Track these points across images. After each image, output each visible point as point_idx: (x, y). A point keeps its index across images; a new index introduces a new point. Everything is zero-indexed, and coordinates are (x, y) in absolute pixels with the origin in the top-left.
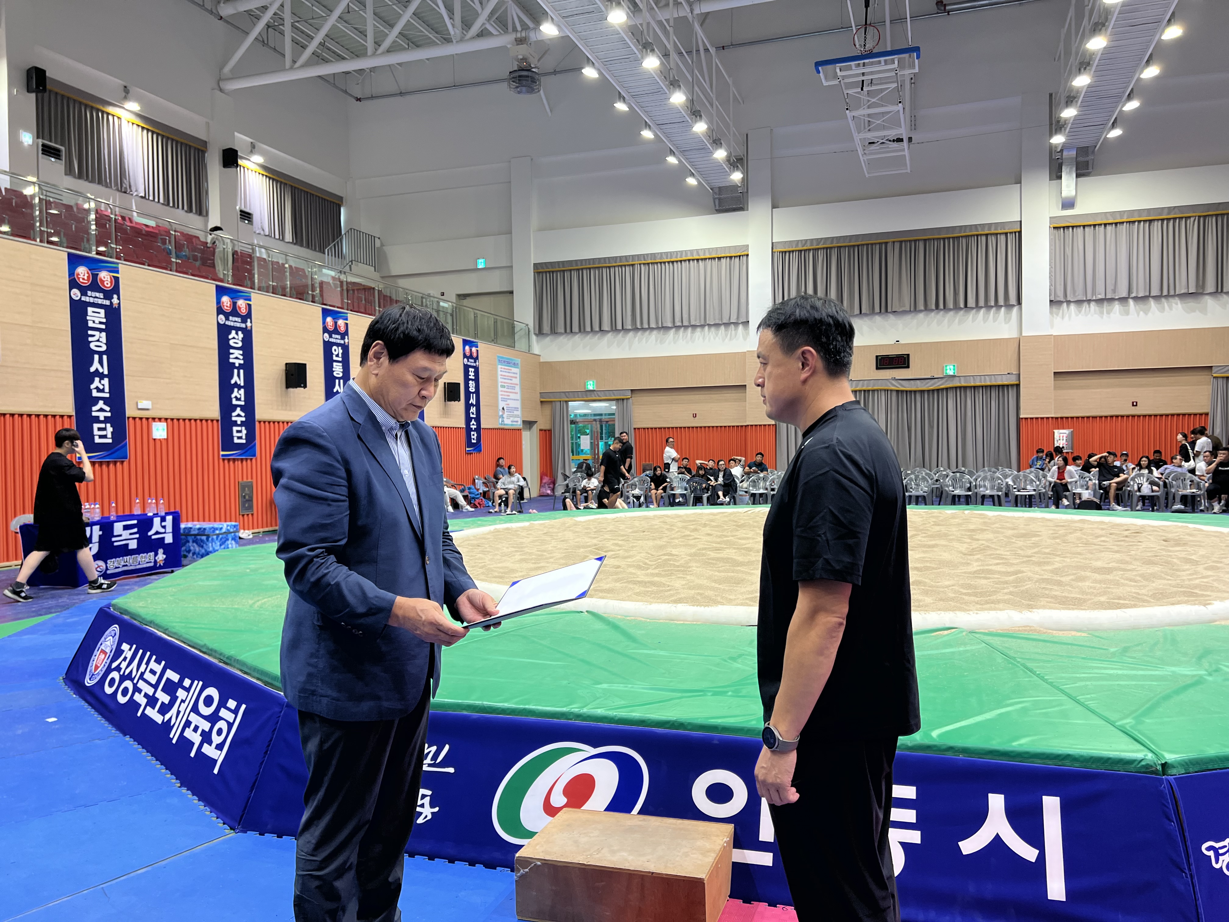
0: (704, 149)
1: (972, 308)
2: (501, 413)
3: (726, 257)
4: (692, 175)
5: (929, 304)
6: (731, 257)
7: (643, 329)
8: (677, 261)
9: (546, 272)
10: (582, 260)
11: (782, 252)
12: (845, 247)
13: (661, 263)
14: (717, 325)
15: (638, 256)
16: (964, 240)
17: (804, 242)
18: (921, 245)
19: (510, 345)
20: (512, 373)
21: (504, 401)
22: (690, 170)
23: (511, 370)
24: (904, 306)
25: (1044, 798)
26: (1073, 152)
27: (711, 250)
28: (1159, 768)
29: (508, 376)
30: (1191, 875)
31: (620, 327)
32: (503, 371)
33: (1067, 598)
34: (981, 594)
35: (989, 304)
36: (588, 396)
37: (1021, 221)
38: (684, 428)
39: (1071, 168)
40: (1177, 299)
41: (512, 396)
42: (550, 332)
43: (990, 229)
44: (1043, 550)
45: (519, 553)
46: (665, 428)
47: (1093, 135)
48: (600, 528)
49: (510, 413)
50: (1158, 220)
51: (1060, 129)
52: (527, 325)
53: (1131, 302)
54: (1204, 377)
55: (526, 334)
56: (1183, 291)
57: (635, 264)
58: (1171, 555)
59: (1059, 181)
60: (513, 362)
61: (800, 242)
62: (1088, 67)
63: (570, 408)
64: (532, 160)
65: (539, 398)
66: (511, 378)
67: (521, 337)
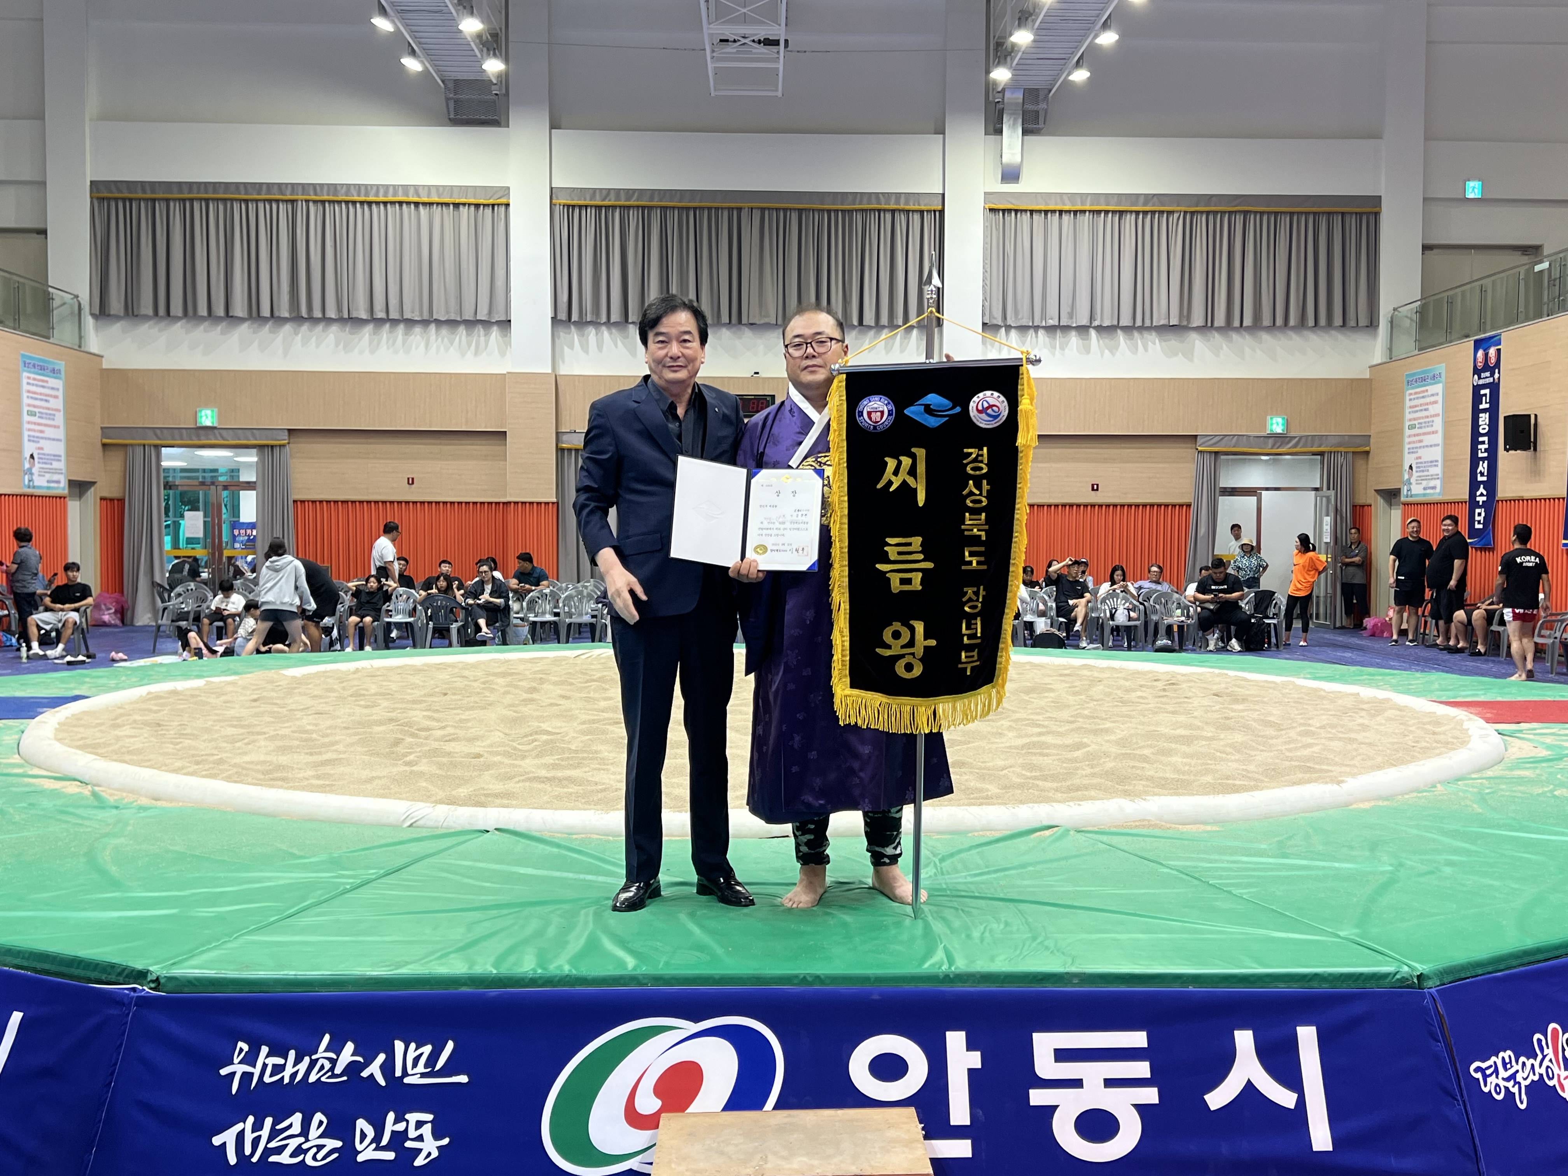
0: (440, 11)
1: (870, 327)
2: (27, 466)
3: (469, 205)
4: (413, 53)
6: (477, 206)
7: (311, 319)
8: (378, 203)
9: (116, 199)
10: (190, 185)
11: (568, 206)
12: (674, 208)
13: (347, 202)
14: (452, 324)
16: (860, 217)
17: (604, 193)
18: (795, 216)
19: (45, 335)
20: (48, 388)
21: (33, 441)
22: (409, 44)
23: (47, 382)
24: (767, 316)
25: (1298, 1028)
26: (1019, 96)
27: (441, 189)
28: (1415, 980)
29: (41, 394)
30: (1464, 1102)
31: (266, 312)
32: (33, 385)
33: (1166, 779)
34: (1054, 778)
35: (895, 323)
36: (202, 438)
37: (943, 195)
38: (392, 502)
39: (1015, 120)
40: (1154, 334)
41: (49, 432)
42: (122, 314)
43: (898, 202)
44: (1079, 711)
45: (262, 737)
46: (353, 502)
47: (1048, 73)
48: (355, 688)
49: (44, 466)
50: (1131, 212)
51: (1006, 59)
52: (77, 297)
53: (1093, 333)
54: (1185, 451)
55: (72, 313)
56: (1162, 322)
57: (297, 201)
58: (1243, 717)
59: (999, 137)
60: (51, 367)
61: (598, 191)
63: (163, 458)
65: (100, 438)
66: (47, 398)
67: (63, 320)
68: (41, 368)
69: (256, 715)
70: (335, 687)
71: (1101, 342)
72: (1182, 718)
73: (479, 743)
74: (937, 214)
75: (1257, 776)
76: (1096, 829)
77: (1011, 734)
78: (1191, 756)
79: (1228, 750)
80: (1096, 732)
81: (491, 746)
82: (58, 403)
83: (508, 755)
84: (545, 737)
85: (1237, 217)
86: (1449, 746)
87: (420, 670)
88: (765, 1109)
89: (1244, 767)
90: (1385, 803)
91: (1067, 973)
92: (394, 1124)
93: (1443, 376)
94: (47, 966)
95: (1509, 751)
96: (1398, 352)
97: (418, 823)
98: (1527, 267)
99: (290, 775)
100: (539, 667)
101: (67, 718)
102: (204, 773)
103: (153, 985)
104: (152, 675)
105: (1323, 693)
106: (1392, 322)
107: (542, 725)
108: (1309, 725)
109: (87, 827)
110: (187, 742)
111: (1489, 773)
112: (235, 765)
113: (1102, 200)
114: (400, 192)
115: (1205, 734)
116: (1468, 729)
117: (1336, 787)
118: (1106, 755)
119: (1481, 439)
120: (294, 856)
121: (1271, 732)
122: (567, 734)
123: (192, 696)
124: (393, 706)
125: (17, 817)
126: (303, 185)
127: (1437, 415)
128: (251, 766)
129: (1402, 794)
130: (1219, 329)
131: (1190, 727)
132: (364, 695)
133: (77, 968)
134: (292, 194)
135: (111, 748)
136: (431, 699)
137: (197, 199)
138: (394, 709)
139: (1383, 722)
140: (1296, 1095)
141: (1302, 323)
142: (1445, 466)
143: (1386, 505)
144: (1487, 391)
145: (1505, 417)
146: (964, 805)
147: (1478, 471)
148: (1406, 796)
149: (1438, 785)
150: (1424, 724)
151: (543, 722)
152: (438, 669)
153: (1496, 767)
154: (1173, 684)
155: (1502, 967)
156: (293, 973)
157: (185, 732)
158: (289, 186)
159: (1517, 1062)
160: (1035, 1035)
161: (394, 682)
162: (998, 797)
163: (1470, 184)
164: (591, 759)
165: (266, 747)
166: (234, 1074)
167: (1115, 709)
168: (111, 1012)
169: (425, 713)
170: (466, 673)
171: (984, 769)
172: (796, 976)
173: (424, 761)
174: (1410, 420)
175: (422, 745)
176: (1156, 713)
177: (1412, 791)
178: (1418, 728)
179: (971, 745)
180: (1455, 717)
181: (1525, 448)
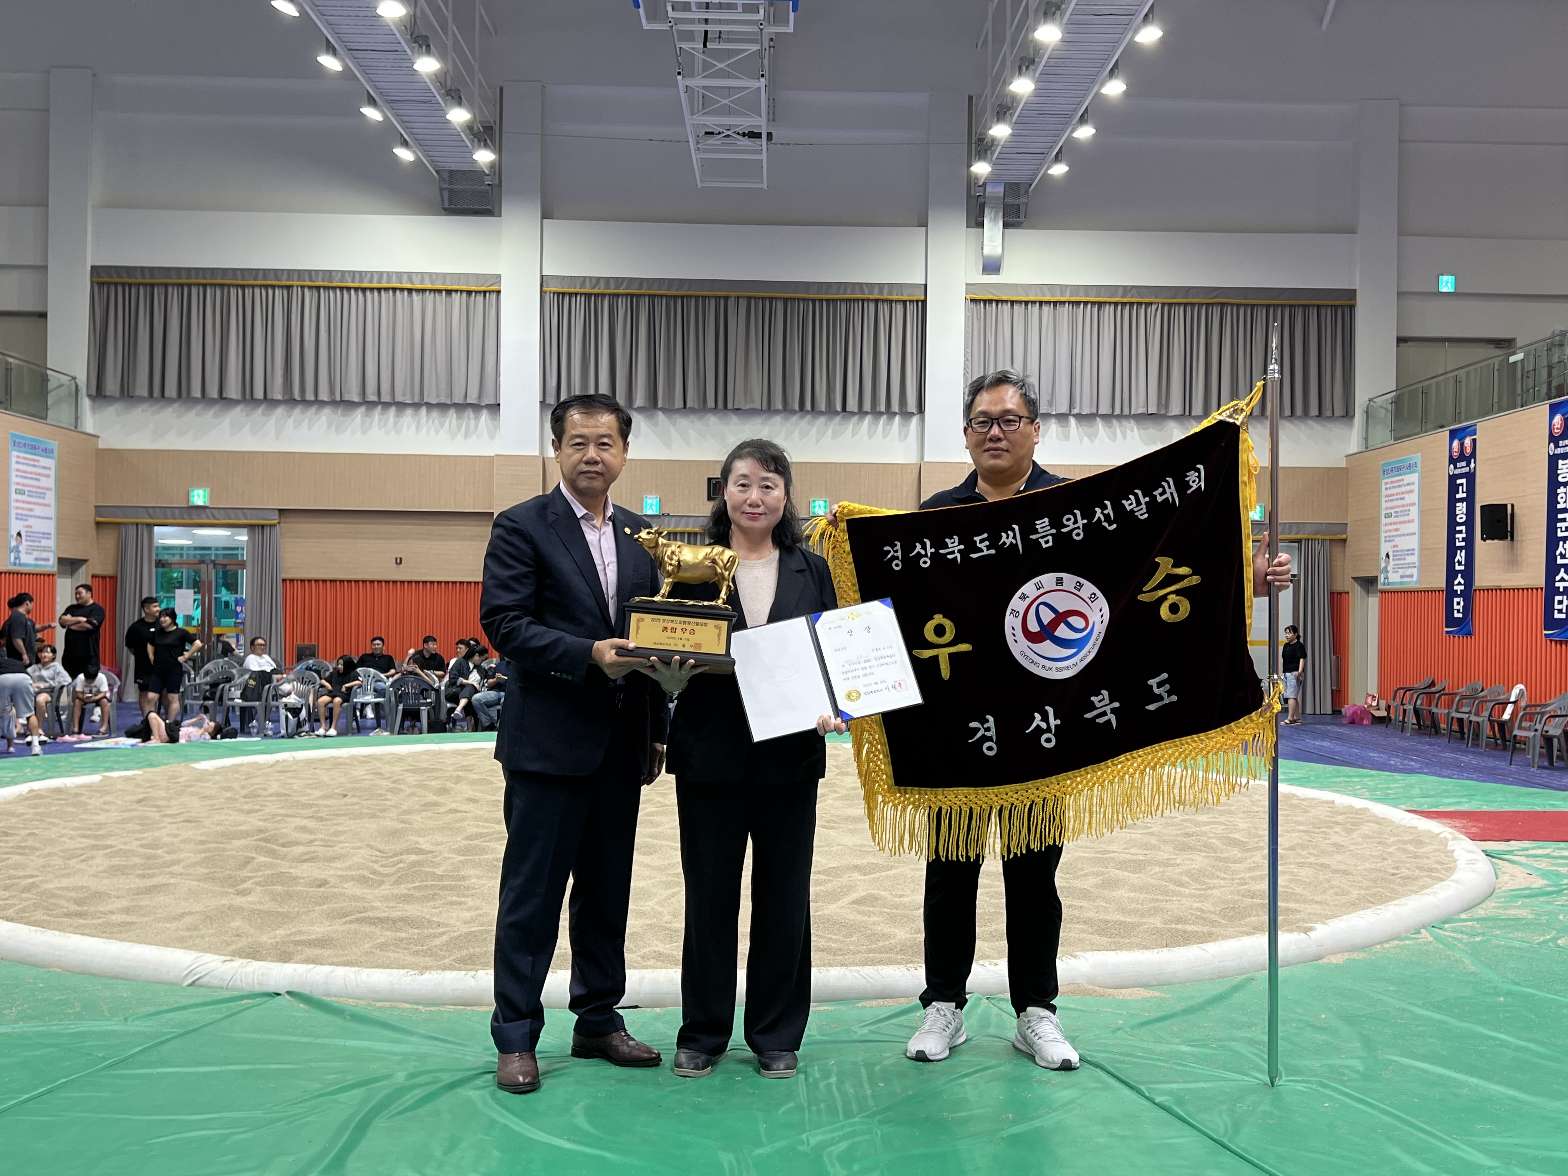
0: (429, 102)
1: (853, 414)
2: (13, 543)
3: (461, 291)
4: (405, 144)
5: (790, 400)
6: (469, 293)
7: (304, 402)
8: (372, 289)
9: (116, 284)
10: (189, 270)
11: (559, 294)
12: (661, 296)
13: (342, 289)
14: (443, 407)
15: (300, 273)
16: (843, 306)
17: (594, 281)
18: (780, 305)
19: (38, 415)
20: (40, 467)
21: (21, 519)
22: (402, 135)
23: (38, 461)
24: (752, 401)
26: (1000, 190)
27: (434, 277)
29: (31, 473)
31: (259, 394)
32: (23, 464)
33: (1106, 922)
35: (878, 410)
36: (194, 517)
37: (926, 285)
38: (379, 582)
39: (996, 213)
40: (1132, 422)
41: (39, 511)
42: (117, 394)
43: (881, 293)
45: (101, 852)
46: (342, 581)
47: (1027, 167)
48: (254, 788)
49: (32, 544)
50: (1110, 303)
51: (986, 152)
52: (74, 378)
53: (1072, 420)
55: (70, 394)
56: (1140, 411)
57: (292, 287)
59: (980, 230)
60: (43, 446)
61: (588, 280)
62: (1032, 67)
63: (156, 537)
64: (94, 75)
65: (93, 516)
66: (38, 477)
67: (59, 401)
68: (33, 448)
69: (124, 821)
70: (235, 785)
71: (1080, 429)
73: (338, 864)
74: (920, 304)
75: (1215, 917)
78: (1140, 888)
79: (1185, 879)
81: (349, 868)
82: (49, 482)
83: (363, 881)
84: (413, 858)
85: (1214, 309)
86: (1433, 875)
87: (340, 764)
89: (1199, 905)
90: (1362, 955)
93: (1419, 465)
95: (1500, 879)
96: (1374, 442)
97: (200, 982)
98: (1501, 358)
105: (1296, 802)
106: (1367, 412)
107: (421, 839)
111: (1480, 912)
113: (1082, 292)
114: (394, 278)
115: (1162, 856)
116: (1453, 852)
117: (1303, 935)
119: (1458, 528)
121: (1235, 852)
122: (441, 853)
126: (299, 271)
127: (1413, 504)
128: (65, 893)
129: (1381, 943)
131: (1146, 846)
132: (259, 796)
134: (288, 280)
136: (325, 802)
137: (195, 284)
139: (1360, 840)
142: (1421, 556)
143: (1364, 594)
145: (1482, 507)
147: (1456, 560)
148: (1386, 946)
149: (1423, 931)
150: (1405, 843)
151: (425, 836)
152: (363, 762)
153: (1488, 902)
158: (285, 273)
161: (302, 779)
163: (1444, 279)
164: (453, 888)
165: (97, 866)
169: (305, 822)
170: (386, 769)
173: (259, 889)
174: (1387, 509)
175: (271, 867)
178: (1399, 848)
180: (1438, 834)
181: (1502, 537)
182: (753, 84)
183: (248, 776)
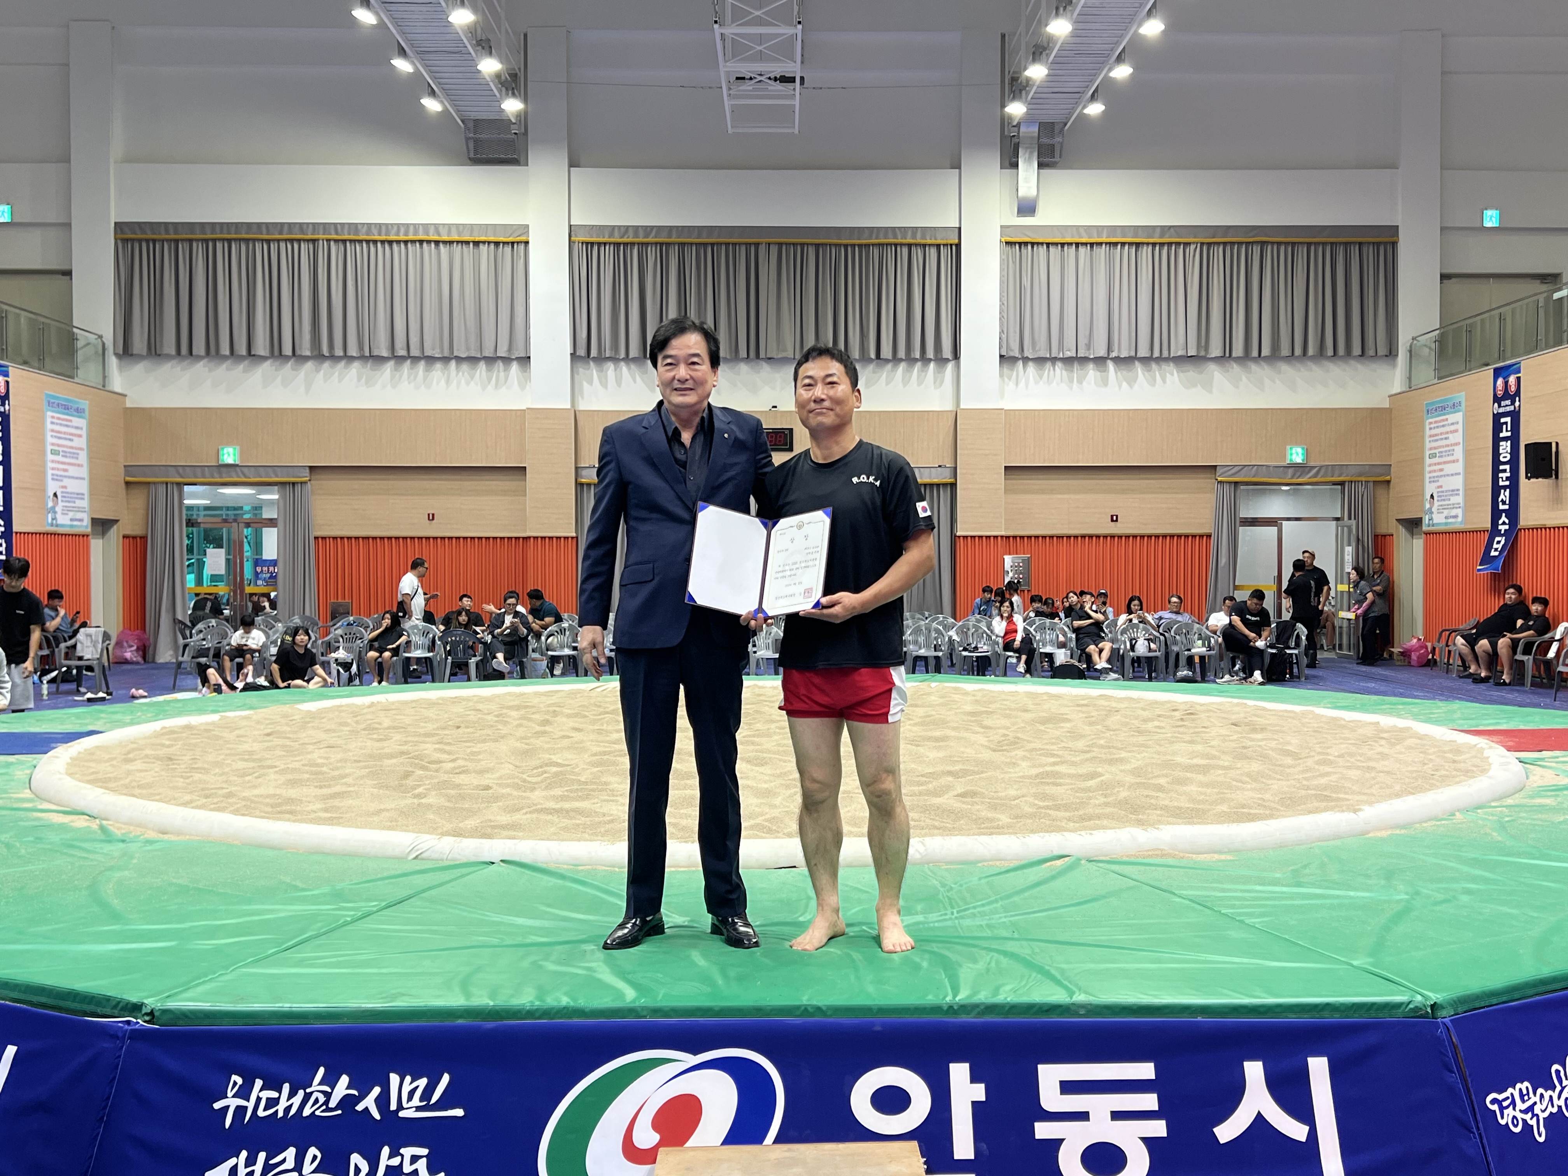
0: (460, 52)
1: (887, 361)
2: (50, 504)
3: (489, 243)
4: (433, 94)
6: (497, 244)
7: (333, 357)
8: (398, 242)
9: (140, 241)
10: (213, 225)
11: (587, 243)
12: (691, 244)
13: (368, 242)
14: (472, 360)
15: (325, 226)
16: (876, 251)
17: (623, 230)
18: (812, 251)
19: (69, 374)
20: (72, 427)
21: (57, 480)
22: (429, 84)
23: (71, 421)
24: (785, 350)
25: (1309, 1059)
26: (1035, 129)
27: (461, 228)
28: (1429, 1010)
29: (65, 433)
30: (1480, 1135)
31: (287, 350)
32: (57, 424)
33: (1180, 808)
34: (1067, 807)
35: (912, 356)
36: (224, 475)
37: (960, 229)
38: (412, 538)
39: (1031, 153)
40: (1172, 364)
41: (73, 471)
42: (145, 353)
43: (914, 237)
44: (1094, 741)
45: (273, 770)
46: (374, 538)
47: (1062, 106)
48: (369, 722)
49: (67, 504)
50: (1148, 244)
51: (1020, 93)
52: (101, 337)
53: (1111, 365)
54: (1205, 481)
55: (96, 353)
56: (1180, 353)
57: (318, 240)
58: (1260, 746)
59: (1015, 171)
60: (76, 406)
61: (616, 230)
62: (1069, 8)
63: (185, 495)
64: (113, 28)
65: (123, 476)
66: (71, 437)
67: (87, 360)
68: (65, 408)
69: (268, 749)
70: (349, 721)
71: (1119, 373)
72: (1199, 748)
73: (489, 775)
74: (954, 247)
75: (1272, 805)
76: (1108, 858)
77: (1024, 764)
78: (1207, 785)
79: (1245, 779)
80: (1112, 762)
81: (500, 778)
82: (82, 442)
83: (517, 787)
84: (554, 769)
85: (1254, 248)
86: (1469, 774)
87: (434, 704)
88: (764, 1143)
89: (1260, 796)
90: (1403, 832)
91: (1073, 1004)
92: (389, 1158)
93: (1463, 404)
94: (43, 1000)
95: (1531, 778)
96: (1419, 381)
97: (423, 856)
98: (1546, 294)
99: (298, 808)
100: (554, 699)
101: (79, 753)
102: (212, 806)
103: (147, 1018)
104: (167, 711)
105: (1343, 723)
106: (1410, 351)
107: (552, 757)
108: (1328, 754)
109: (92, 860)
110: (197, 776)
111: (1510, 801)
112: (244, 799)
113: (1119, 231)
114: (421, 230)
115: (1221, 763)
116: (1488, 757)
117: (1352, 815)
118: (1120, 784)
119: (1502, 467)
120: (296, 888)
121: (1289, 761)
122: (577, 766)
123: (207, 731)
124: (404, 739)
125: (23, 851)
126: (324, 224)
127: (1457, 444)
128: (260, 799)
129: (1420, 822)
130: (1237, 359)
131: (1207, 756)
132: (377, 729)
133: (74, 1001)
134: (313, 233)
135: (122, 782)
136: (444, 732)
137: (220, 239)
138: (406, 743)
139: (1403, 750)
140: (1307, 1128)
141: (1321, 352)
142: (1466, 495)
143: (1409, 536)
144: (1508, 419)
145: (1527, 446)
146: (974, 835)
147: (1502, 500)
148: (1425, 825)
149: (1457, 814)
150: (1444, 752)
151: (554, 754)
152: (453, 702)
153: (1517, 795)
154: (1192, 714)
155: (1516, 996)
156: (288, 1005)
157: (196, 766)
158: (311, 226)
159: (1535, 1094)
160: (1040, 1067)
161: (408, 715)
162: (1009, 826)
163: (1488, 213)
164: (600, 791)
165: (276, 780)
166: (227, 1108)
167: (1131, 739)
168: (106, 1045)
169: (437, 746)
170: (481, 707)
171: (996, 799)
172: (798, 1007)
173: (434, 793)
174: (1431, 449)
175: (432, 777)
176: (1173, 742)
177: (1430, 820)
178: (1438, 756)
179: (983, 775)
180: (1475, 745)
181: (1547, 475)
182: (788, 31)
183: (355, 714)
